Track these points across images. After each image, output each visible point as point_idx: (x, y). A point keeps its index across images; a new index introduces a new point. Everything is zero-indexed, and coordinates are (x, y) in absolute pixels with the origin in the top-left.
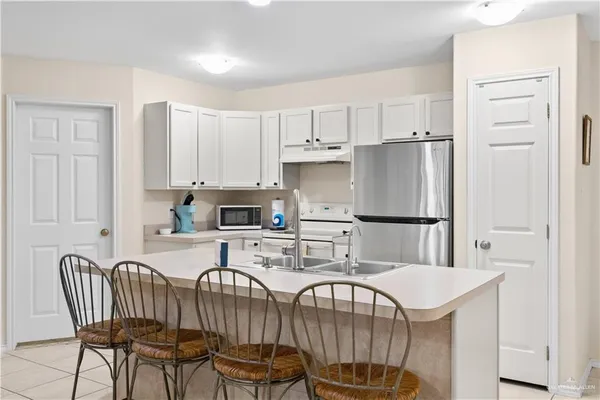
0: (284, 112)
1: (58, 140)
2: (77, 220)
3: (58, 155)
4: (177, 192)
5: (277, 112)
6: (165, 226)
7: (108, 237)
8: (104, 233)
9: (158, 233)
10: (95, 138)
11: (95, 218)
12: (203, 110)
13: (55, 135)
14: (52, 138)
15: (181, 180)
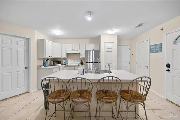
0: (67, 44)
1: (11, 44)
2: (17, 65)
3: (11, 49)
4: (44, 59)
5: (65, 44)
6: (42, 66)
7: (27, 69)
8: (26, 68)
9: (41, 67)
10: (24, 45)
11: (24, 65)
12: (51, 42)
13: (10, 43)
14: (9, 44)
15: (47, 56)
